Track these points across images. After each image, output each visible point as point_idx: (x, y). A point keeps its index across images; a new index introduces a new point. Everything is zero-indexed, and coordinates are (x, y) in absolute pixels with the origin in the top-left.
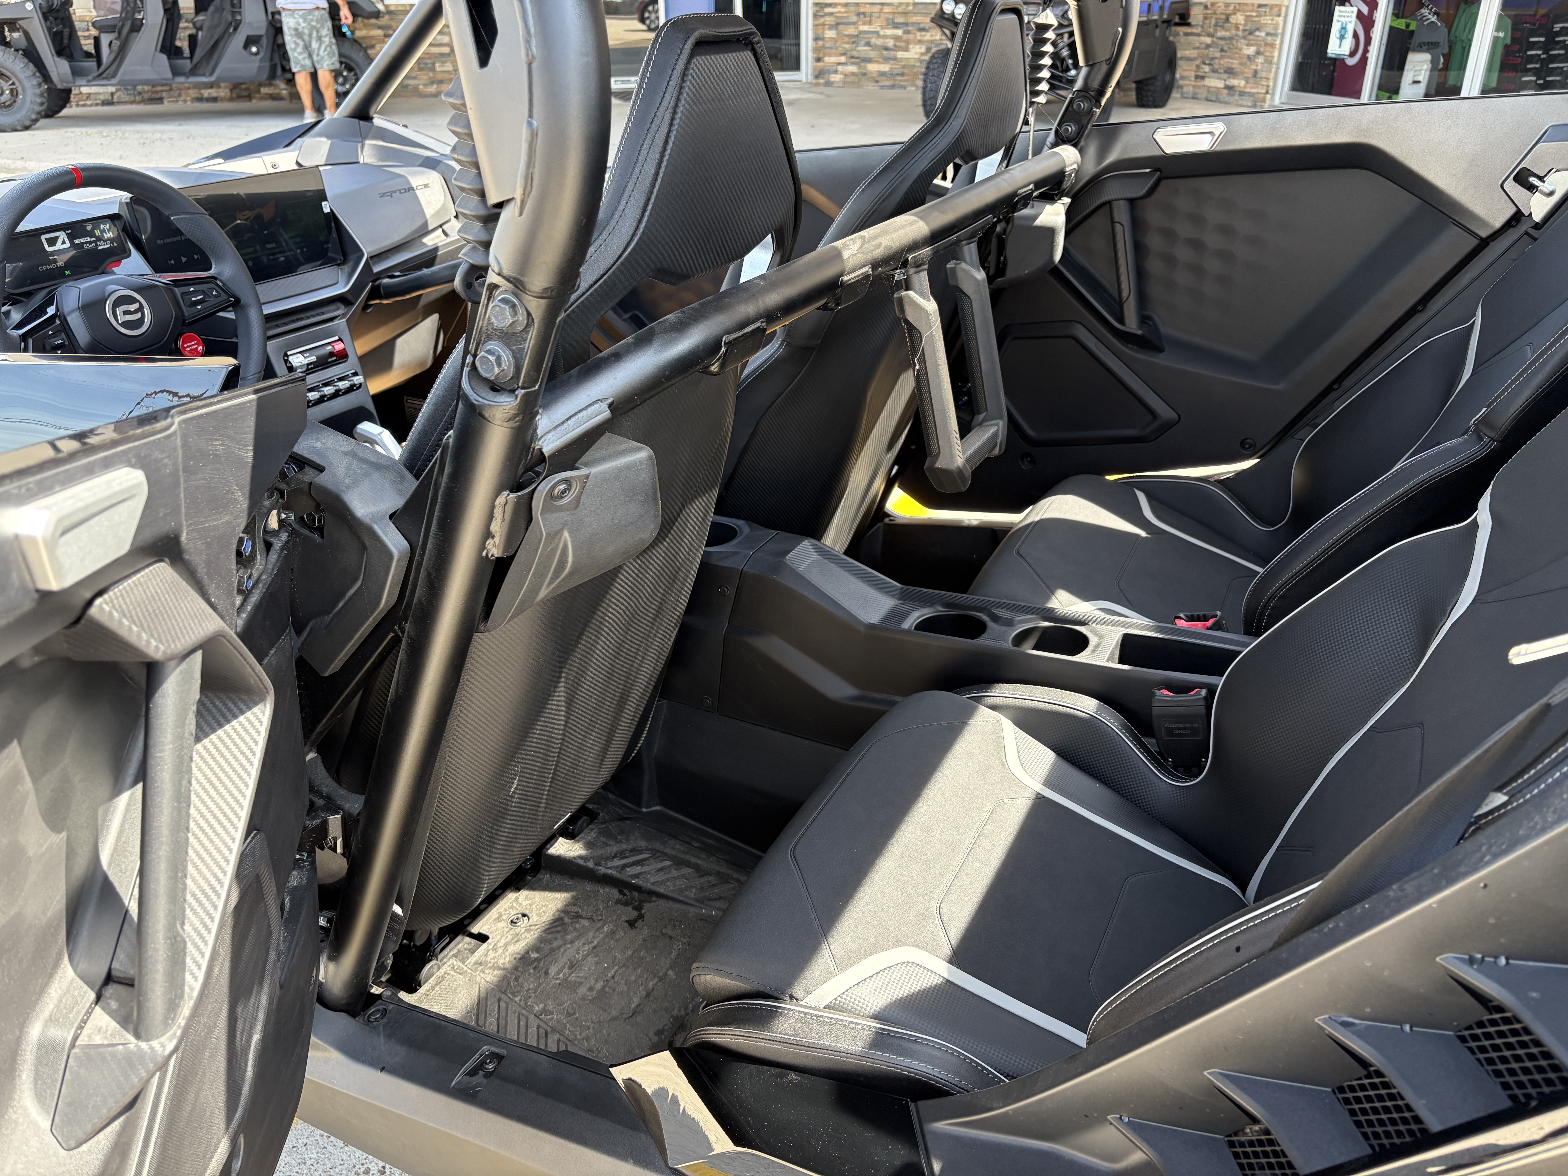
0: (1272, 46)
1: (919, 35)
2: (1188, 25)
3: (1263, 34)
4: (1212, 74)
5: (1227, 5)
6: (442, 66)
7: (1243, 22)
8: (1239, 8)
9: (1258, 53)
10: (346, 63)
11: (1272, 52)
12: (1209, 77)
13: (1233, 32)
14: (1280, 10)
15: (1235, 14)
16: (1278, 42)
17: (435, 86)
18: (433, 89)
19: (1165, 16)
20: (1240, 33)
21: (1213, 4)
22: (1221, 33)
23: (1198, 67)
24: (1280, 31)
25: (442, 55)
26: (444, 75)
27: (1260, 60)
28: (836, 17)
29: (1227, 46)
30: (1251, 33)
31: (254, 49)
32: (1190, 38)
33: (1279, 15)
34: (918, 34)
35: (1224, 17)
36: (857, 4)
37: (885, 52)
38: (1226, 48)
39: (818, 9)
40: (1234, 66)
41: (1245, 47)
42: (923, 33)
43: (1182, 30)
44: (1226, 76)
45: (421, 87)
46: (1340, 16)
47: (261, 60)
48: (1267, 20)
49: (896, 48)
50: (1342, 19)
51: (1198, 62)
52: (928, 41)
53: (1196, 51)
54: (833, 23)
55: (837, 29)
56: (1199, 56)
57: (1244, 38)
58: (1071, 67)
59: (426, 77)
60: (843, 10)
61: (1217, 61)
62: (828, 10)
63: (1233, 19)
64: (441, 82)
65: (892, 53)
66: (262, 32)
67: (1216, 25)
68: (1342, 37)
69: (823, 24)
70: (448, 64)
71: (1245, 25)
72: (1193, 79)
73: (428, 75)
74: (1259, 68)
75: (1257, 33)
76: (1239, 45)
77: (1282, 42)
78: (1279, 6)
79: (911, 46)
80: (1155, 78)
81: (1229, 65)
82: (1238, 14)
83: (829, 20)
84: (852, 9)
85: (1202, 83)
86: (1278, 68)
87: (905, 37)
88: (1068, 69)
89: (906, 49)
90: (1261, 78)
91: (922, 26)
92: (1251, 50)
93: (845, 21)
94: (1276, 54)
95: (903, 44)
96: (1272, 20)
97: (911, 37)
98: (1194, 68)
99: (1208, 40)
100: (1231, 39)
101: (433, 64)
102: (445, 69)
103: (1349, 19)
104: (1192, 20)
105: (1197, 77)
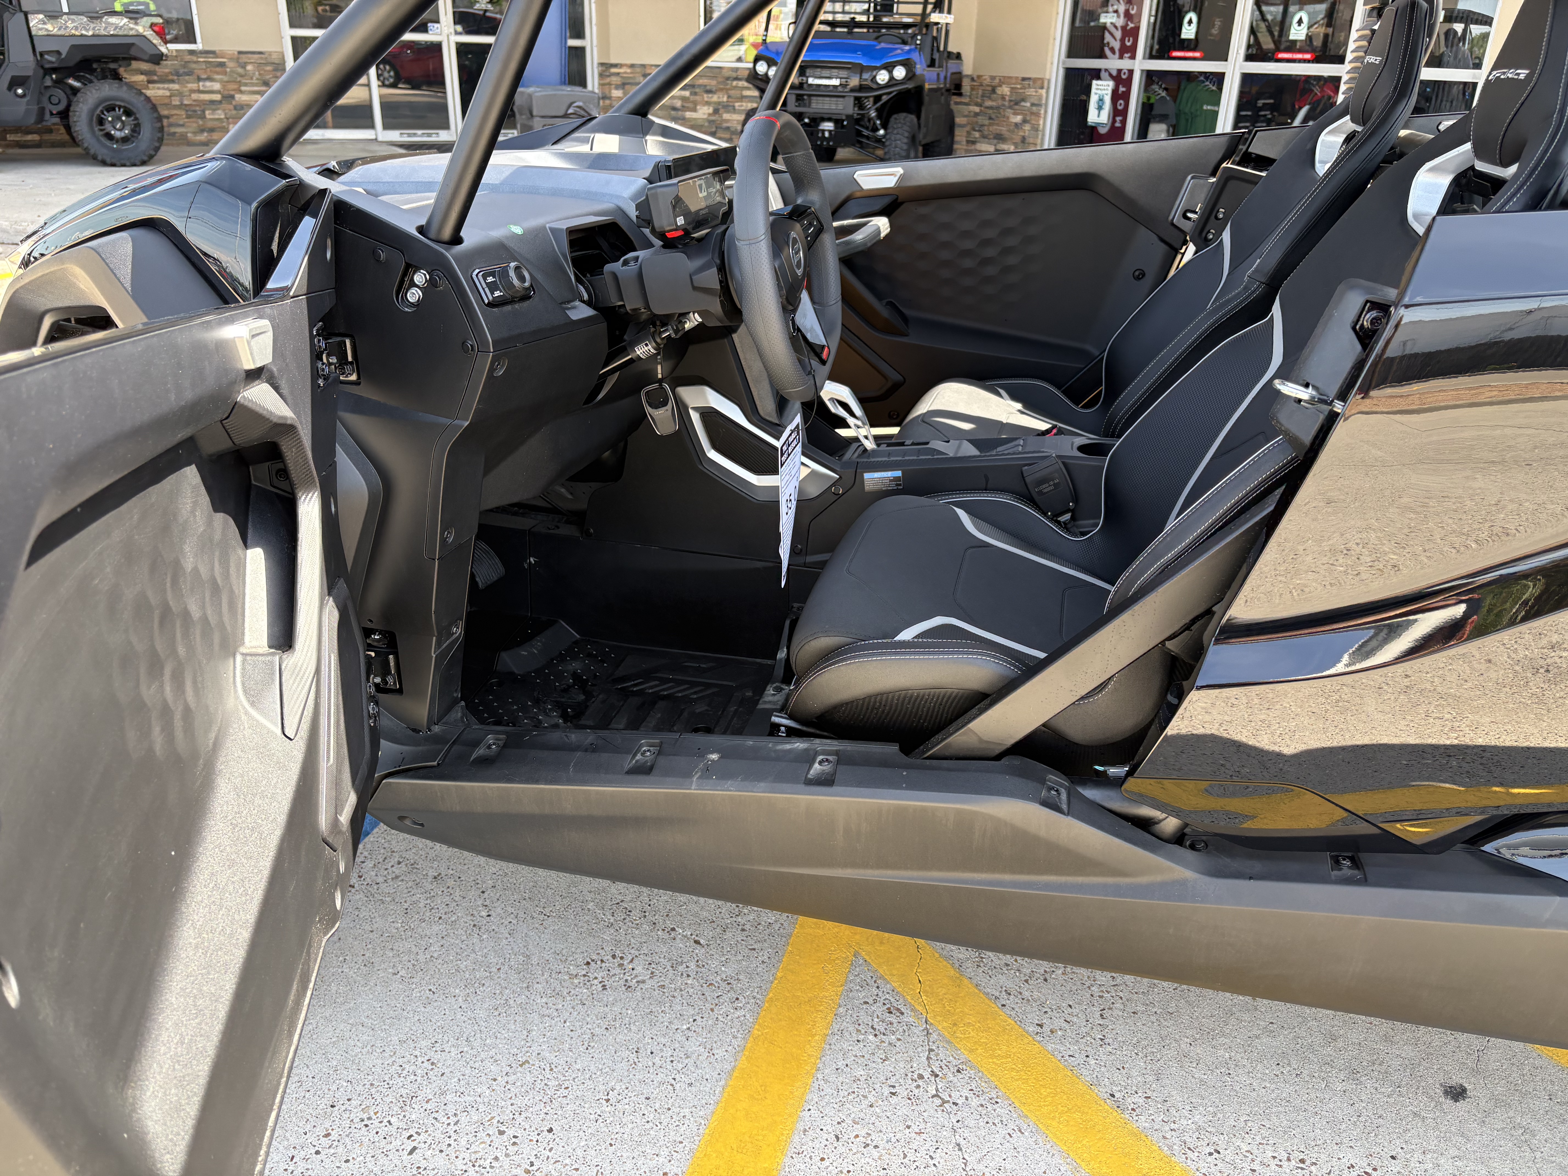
0: (1038, 115)
1: (706, 97)
2: (960, 94)
3: (1028, 104)
4: (982, 140)
5: (993, 78)
6: (213, 114)
7: (1008, 93)
8: (1004, 80)
9: (1025, 121)
10: (125, 107)
11: (1038, 121)
12: (979, 142)
13: (1000, 102)
14: (1043, 83)
15: (1001, 86)
16: (1042, 112)
17: (206, 134)
18: (204, 137)
19: (948, 86)
20: (1006, 103)
21: (979, 77)
22: (989, 103)
23: (968, 133)
24: (1044, 102)
25: (212, 102)
26: (216, 123)
27: (1027, 127)
28: (622, 77)
29: (995, 114)
30: (1017, 104)
31: (20, 91)
32: (960, 106)
33: (1042, 88)
34: (705, 95)
35: (990, 88)
36: (643, 66)
37: (672, 112)
38: (993, 116)
39: (604, 68)
40: (1003, 132)
41: (1012, 116)
42: (710, 95)
43: (956, 99)
44: (995, 141)
45: (189, 135)
46: (1097, 89)
47: (28, 103)
48: (1031, 92)
49: (684, 108)
50: (1099, 92)
51: (968, 128)
52: (715, 103)
53: (965, 119)
54: (619, 83)
55: (623, 89)
56: (969, 123)
57: (1010, 107)
58: (879, 127)
59: (195, 125)
60: (629, 71)
61: (986, 128)
62: (613, 70)
63: (999, 91)
64: (212, 130)
65: (680, 113)
66: (30, 73)
67: (983, 96)
68: (1100, 108)
69: (610, 84)
70: (219, 112)
71: (1011, 96)
72: (964, 143)
73: (197, 123)
74: (1027, 134)
75: (1023, 104)
76: (1007, 114)
77: (1046, 112)
78: (1042, 80)
79: (698, 107)
80: (939, 141)
81: (998, 132)
82: (1004, 86)
83: (615, 80)
84: (638, 70)
85: (973, 147)
86: (1043, 135)
87: (692, 98)
88: (878, 130)
89: (694, 110)
90: (1029, 144)
91: (708, 88)
92: (1018, 119)
93: (631, 81)
94: (1041, 122)
95: (690, 105)
96: (1036, 92)
97: (698, 98)
98: (965, 134)
99: (977, 109)
100: (998, 108)
101: (203, 111)
102: (217, 117)
103: (1106, 92)
104: (963, 91)
105: (968, 142)
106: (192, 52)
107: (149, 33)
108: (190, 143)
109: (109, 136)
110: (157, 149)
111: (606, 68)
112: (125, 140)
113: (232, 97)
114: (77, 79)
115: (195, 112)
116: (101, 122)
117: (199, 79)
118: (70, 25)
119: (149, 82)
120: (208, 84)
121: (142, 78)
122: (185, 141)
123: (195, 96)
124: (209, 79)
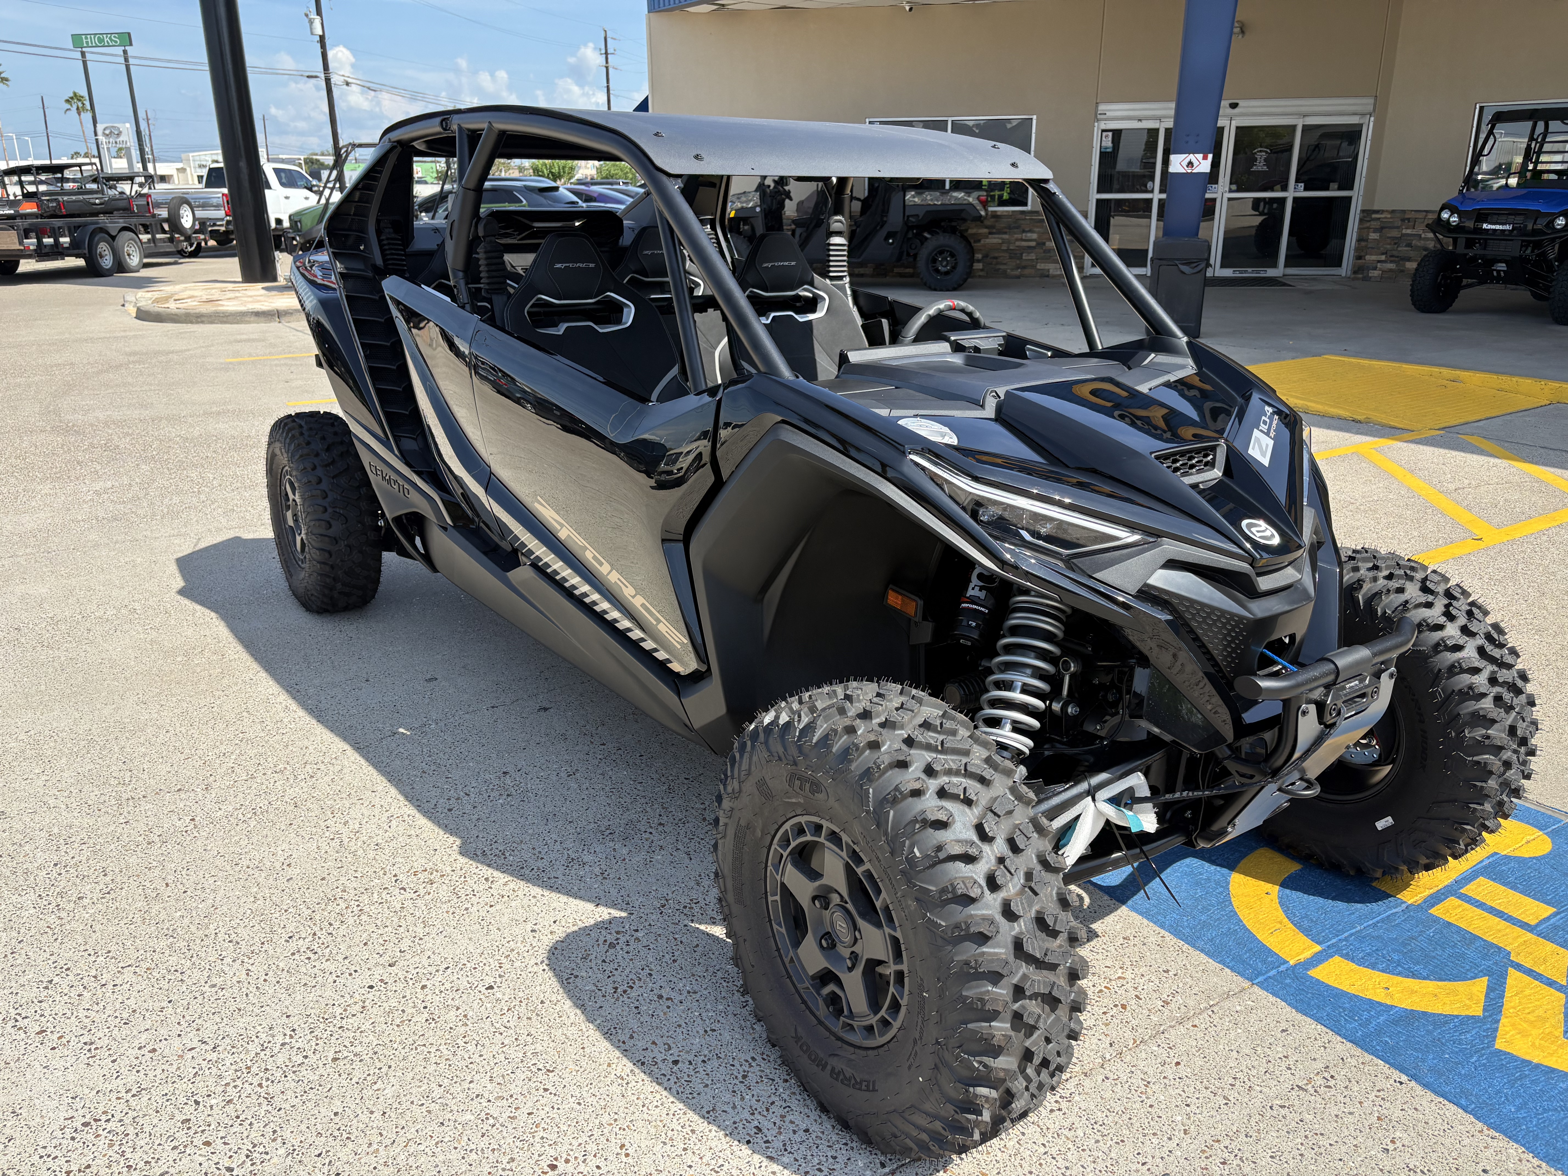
25: (1029, 247)
28: (1382, 222)
31: (891, 241)
36: (1404, 212)
47: (893, 249)
54: (1378, 227)
55: (1381, 232)
60: (1389, 216)
62: (1374, 216)
66: (899, 229)
69: (1369, 228)
83: (1374, 224)
84: (1398, 215)
93: (1390, 225)
106: (1022, 212)
107: (976, 202)
108: (1007, 276)
109: (937, 271)
110: (965, 280)
111: (1367, 214)
112: (947, 273)
113: (1044, 244)
114: (929, 233)
115: (1016, 254)
116: (934, 261)
117: (1024, 231)
118: (929, 198)
119: (990, 233)
120: (1029, 235)
121: (986, 231)
122: (1005, 275)
123: (1018, 243)
124: (1031, 231)
